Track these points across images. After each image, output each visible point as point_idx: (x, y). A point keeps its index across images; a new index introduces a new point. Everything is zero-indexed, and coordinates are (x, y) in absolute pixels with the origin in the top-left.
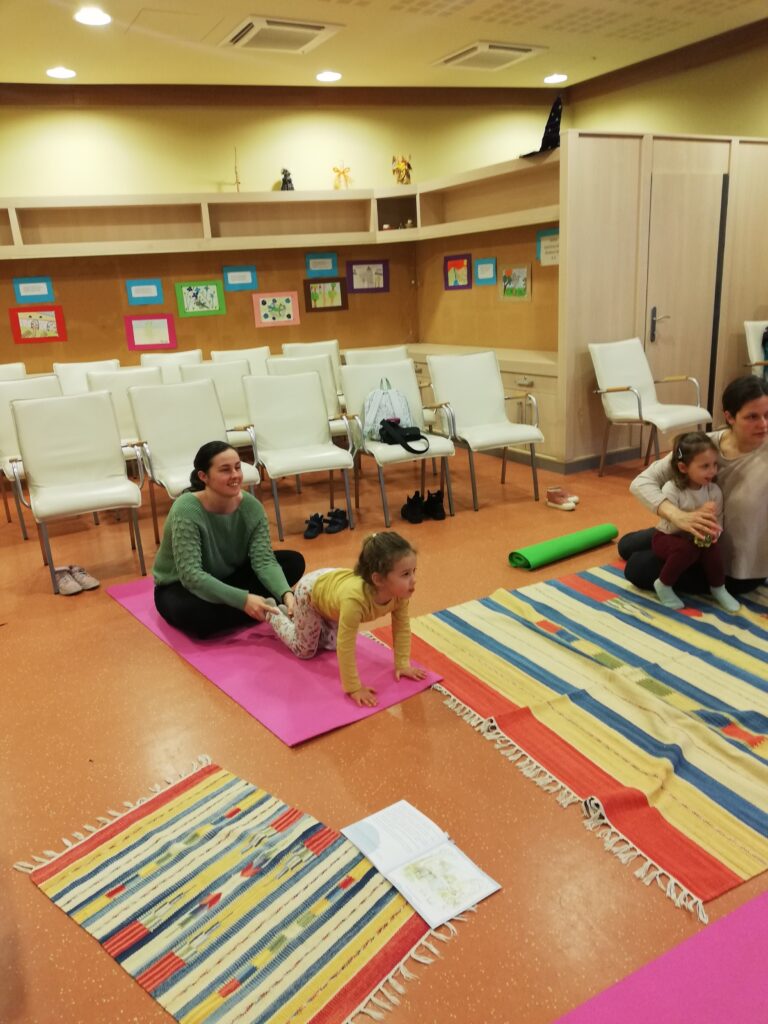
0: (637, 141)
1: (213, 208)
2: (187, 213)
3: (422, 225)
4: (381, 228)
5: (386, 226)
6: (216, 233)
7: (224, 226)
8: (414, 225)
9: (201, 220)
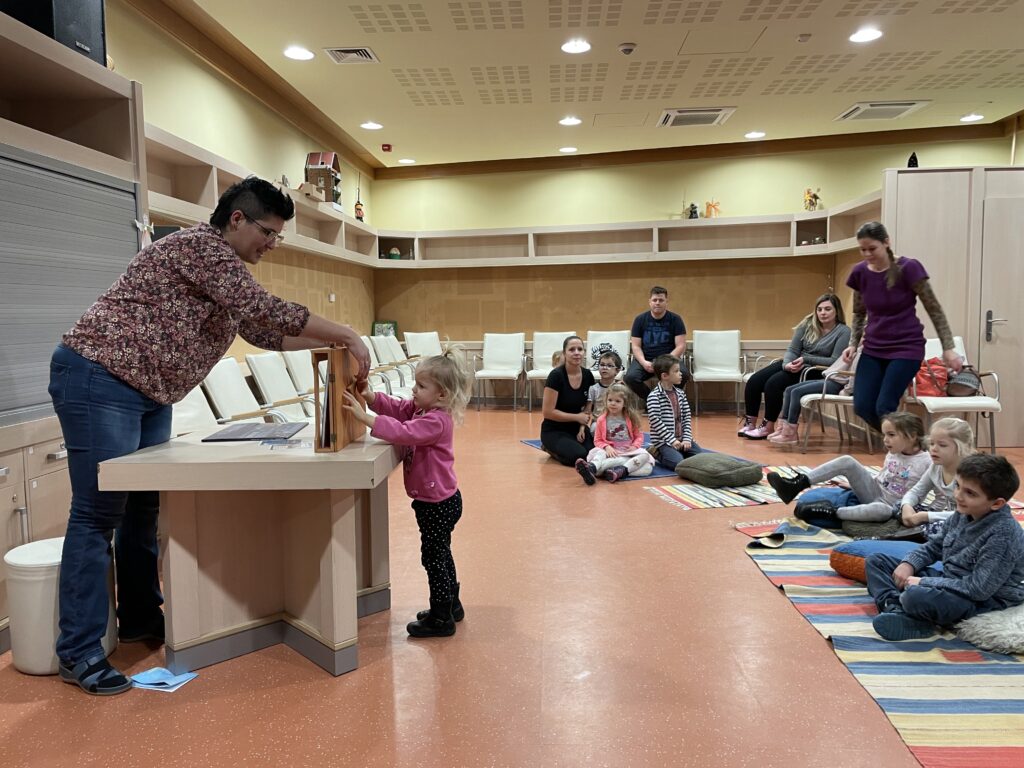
0: (968, 173)
1: (661, 231)
2: (644, 235)
4: (799, 244)
5: (804, 243)
6: (663, 248)
7: (671, 243)
8: (825, 241)
9: (651, 240)
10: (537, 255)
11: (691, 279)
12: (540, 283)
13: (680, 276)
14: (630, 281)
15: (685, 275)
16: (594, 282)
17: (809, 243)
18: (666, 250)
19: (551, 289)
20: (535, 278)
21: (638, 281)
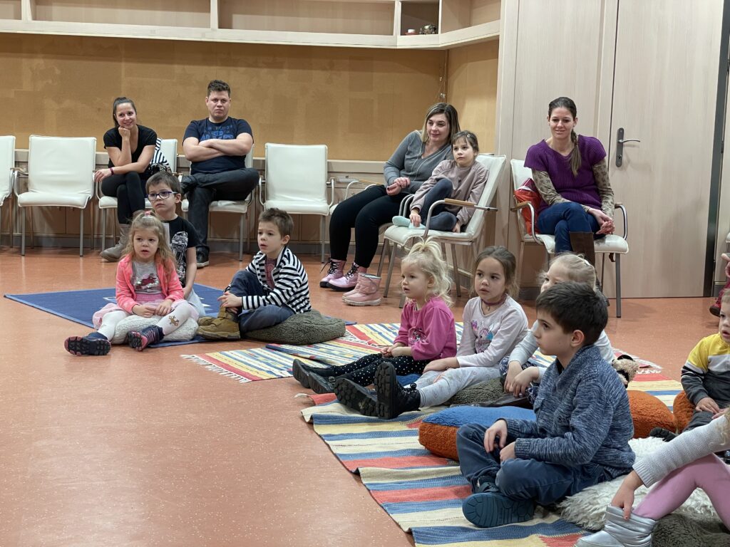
3: (442, 33)
4: (404, 32)
5: (410, 31)
6: (224, 23)
7: (237, 18)
8: (435, 30)
9: (208, 10)
10: (35, 18)
11: (264, 71)
12: (39, 62)
13: (249, 66)
14: (177, 69)
15: (255, 65)
16: (124, 66)
17: (417, 33)
18: (230, 27)
19: (58, 72)
20: (32, 53)
21: (190, 69)
